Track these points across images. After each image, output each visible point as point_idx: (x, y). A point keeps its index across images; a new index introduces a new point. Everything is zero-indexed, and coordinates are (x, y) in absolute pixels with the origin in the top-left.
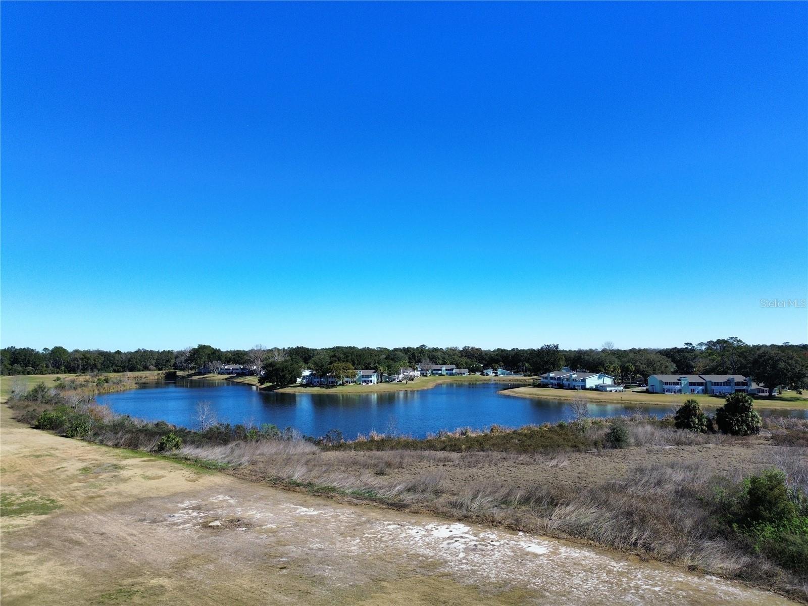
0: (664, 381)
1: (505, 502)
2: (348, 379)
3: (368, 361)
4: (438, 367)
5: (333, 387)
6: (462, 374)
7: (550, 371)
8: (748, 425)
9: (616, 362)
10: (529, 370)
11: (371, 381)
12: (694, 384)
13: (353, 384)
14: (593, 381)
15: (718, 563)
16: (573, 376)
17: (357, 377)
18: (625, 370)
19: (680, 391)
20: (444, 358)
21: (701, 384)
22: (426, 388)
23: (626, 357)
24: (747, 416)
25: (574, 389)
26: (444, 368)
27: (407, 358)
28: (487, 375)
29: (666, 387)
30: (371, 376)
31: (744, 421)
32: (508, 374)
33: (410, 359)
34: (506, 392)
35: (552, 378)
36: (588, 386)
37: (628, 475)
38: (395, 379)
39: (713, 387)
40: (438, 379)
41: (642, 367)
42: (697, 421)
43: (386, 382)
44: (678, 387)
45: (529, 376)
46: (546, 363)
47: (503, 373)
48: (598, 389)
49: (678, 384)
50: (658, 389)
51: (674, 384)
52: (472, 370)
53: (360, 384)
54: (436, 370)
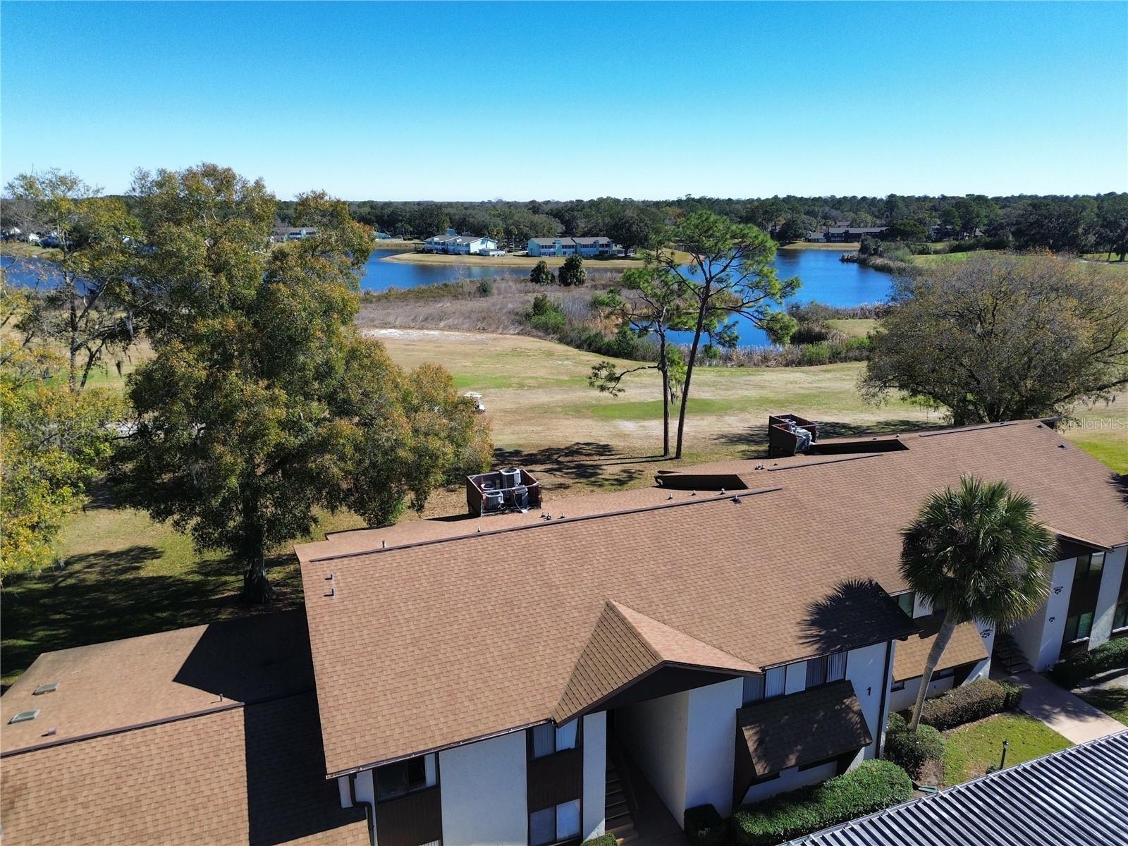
0: (541, 244)
1: (416, 321)
4: (297, 230)
7: (434, 235)
8: (577, 279)
9: (501, 225)
10: (411, 233)
12: (566, 247)
14: (476, 245)
15: (512, 332)
16: (458, 241)
18: (508, 233)
19: (554, 254)
21: (573, 246)
23: (511, 219)
24: (577, 271)
25: (459, 254)
26: (304, 231)
29: (543, 250)
31: (575, 276)
32: (384, 238)
34: (388, 259)
35: (436, 243)
36: (472, 251)
37: (486, 307)
39: (583, 250)
41: (526, 230)
42: (544, 277)
44: (552, 250)
45: (409, 239)
46: (430, 225)
47: (378, 237)
48: (481, 254)
49: (552, 247)
50: (536, 252)
51: (550, 247)
54: (294, 234)
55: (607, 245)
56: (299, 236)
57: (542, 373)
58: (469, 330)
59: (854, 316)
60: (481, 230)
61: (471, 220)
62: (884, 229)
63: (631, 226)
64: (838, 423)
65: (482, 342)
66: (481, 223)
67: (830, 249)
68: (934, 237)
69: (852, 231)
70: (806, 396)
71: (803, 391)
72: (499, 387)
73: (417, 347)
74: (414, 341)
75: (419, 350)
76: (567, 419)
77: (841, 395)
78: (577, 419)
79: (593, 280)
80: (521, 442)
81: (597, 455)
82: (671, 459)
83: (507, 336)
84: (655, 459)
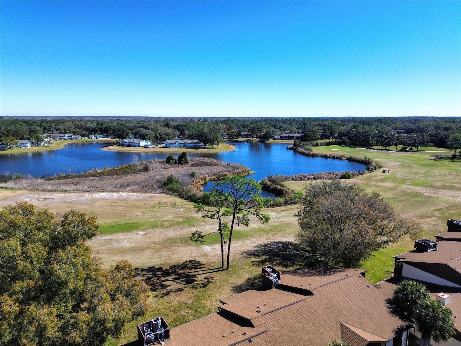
0: (170, 143)
1: (116, 187)
2: (13, 145)
3: (22, 134)
4: (63, 135)
5: (4, 150)
6: (77, 138)
7: (125, 138)
9: (153, 134)
10: (115, 135)
11: (28, 146)
12: (181, 144)
13: (16, 148)
14: (143, 143)
15: (158, 192)
16: (135, 141)
17: (18, 144)
18: (156, 137)
19: (176, 147)
20: (65, 129)
21: (183, 144)
22: (61, 148)
23: (157, 131)
24: (185, 158)
25: (135, 147)
26: (67, 135)
27: (42, 130)
28: (92, 138)
29: (171, 145)
30: (27, 143)
31: (185, 160)
32: (102, 138)
33: (43, 130)
34: (104, 149)
35: (125, 142)
36: (141, 146)
37: (147, 179)
38: (41, 144)
39: (187, 145)
40: (65, 142)
41: (164, 136)
42: (172, 161)
43: (36, 146)
44: (175, 145)
45: (114, 138)
46: (123, 134)
47: (100, 137)
48: (145, 147)
49: (175, 144)
50: (168, 146)
51: (174, 144)
52: (83, 135)
53: (21, 148)
54: (62, 137)
55: (197, 143)
56: (64, 137)
57: (171, 217)
58: (140, 192)
59: (292, 180)
60: (145, 137)
61: (141, 132)
62: (302, 135)
63: (206, 136)
64: (288, 242)
65: (145, 199)
66: (145, 134)
67: (283, 142)
68: (320, 138)
69: (291, 135)
70: (276, 226)
71: (275, 224)
72: (153, 228)
73: (117, 204)
74: (115, 200)
75: (118, 206)
76: (182, 246)
77: (289, 225)
78: (186, 246)
79: (192, 161)
80: (162, 262)
81: (195, 268)
82: (225, 270)
83: (156, 195)
84: (218, 270)
